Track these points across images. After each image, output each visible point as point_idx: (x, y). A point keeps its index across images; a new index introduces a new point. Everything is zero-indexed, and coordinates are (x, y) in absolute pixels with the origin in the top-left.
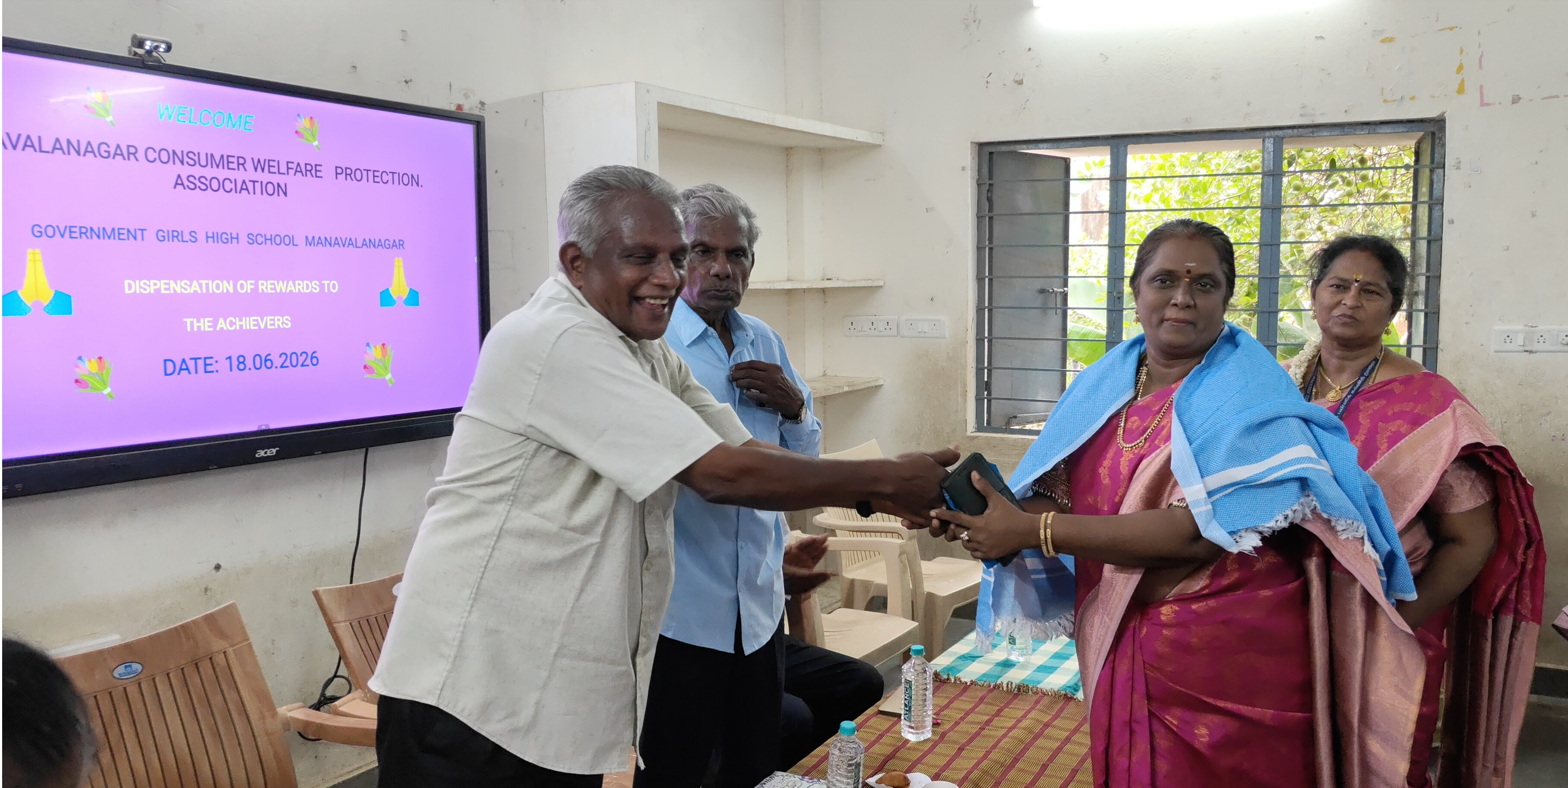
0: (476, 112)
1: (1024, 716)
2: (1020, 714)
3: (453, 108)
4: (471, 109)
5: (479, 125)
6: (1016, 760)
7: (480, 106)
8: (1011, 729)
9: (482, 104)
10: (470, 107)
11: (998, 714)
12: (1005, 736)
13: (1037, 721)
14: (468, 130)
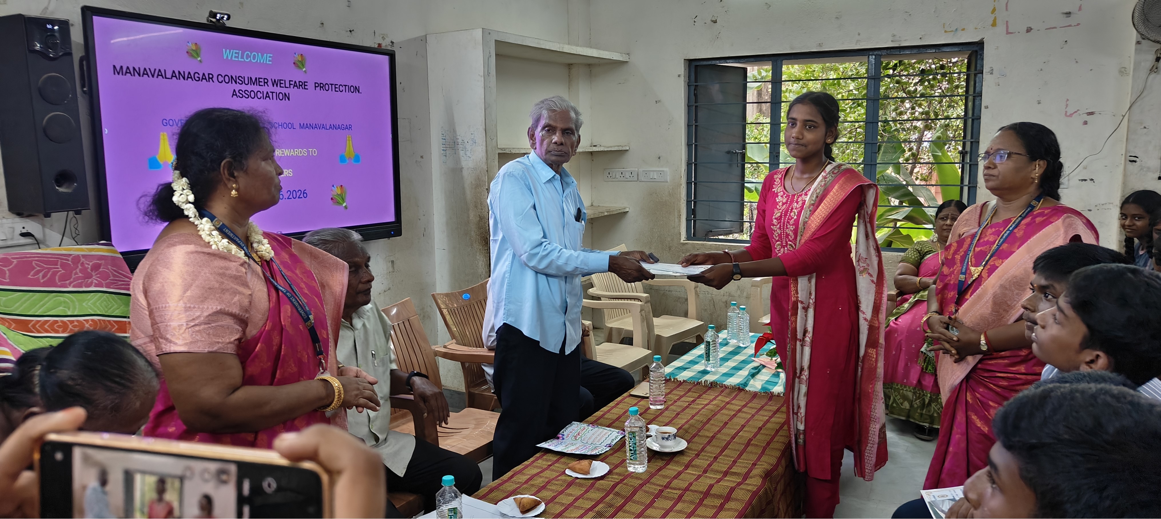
0: (389, 48)
1: (714, 399)
2: (712, 397)
3: (376, 46)
4: (386, 46)
5: (392, 56)
6: (710, 420)
7: (391, 44)
8: (707, 405)
9: (392, 42)
10: (385, 44)
11: (699, 397)
12: (703, 408)
13: (722, 401)
14: (385, 60)
